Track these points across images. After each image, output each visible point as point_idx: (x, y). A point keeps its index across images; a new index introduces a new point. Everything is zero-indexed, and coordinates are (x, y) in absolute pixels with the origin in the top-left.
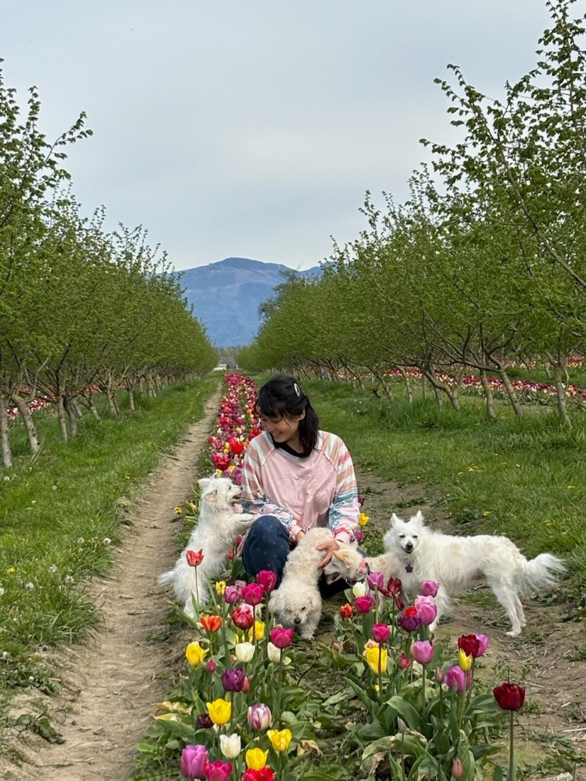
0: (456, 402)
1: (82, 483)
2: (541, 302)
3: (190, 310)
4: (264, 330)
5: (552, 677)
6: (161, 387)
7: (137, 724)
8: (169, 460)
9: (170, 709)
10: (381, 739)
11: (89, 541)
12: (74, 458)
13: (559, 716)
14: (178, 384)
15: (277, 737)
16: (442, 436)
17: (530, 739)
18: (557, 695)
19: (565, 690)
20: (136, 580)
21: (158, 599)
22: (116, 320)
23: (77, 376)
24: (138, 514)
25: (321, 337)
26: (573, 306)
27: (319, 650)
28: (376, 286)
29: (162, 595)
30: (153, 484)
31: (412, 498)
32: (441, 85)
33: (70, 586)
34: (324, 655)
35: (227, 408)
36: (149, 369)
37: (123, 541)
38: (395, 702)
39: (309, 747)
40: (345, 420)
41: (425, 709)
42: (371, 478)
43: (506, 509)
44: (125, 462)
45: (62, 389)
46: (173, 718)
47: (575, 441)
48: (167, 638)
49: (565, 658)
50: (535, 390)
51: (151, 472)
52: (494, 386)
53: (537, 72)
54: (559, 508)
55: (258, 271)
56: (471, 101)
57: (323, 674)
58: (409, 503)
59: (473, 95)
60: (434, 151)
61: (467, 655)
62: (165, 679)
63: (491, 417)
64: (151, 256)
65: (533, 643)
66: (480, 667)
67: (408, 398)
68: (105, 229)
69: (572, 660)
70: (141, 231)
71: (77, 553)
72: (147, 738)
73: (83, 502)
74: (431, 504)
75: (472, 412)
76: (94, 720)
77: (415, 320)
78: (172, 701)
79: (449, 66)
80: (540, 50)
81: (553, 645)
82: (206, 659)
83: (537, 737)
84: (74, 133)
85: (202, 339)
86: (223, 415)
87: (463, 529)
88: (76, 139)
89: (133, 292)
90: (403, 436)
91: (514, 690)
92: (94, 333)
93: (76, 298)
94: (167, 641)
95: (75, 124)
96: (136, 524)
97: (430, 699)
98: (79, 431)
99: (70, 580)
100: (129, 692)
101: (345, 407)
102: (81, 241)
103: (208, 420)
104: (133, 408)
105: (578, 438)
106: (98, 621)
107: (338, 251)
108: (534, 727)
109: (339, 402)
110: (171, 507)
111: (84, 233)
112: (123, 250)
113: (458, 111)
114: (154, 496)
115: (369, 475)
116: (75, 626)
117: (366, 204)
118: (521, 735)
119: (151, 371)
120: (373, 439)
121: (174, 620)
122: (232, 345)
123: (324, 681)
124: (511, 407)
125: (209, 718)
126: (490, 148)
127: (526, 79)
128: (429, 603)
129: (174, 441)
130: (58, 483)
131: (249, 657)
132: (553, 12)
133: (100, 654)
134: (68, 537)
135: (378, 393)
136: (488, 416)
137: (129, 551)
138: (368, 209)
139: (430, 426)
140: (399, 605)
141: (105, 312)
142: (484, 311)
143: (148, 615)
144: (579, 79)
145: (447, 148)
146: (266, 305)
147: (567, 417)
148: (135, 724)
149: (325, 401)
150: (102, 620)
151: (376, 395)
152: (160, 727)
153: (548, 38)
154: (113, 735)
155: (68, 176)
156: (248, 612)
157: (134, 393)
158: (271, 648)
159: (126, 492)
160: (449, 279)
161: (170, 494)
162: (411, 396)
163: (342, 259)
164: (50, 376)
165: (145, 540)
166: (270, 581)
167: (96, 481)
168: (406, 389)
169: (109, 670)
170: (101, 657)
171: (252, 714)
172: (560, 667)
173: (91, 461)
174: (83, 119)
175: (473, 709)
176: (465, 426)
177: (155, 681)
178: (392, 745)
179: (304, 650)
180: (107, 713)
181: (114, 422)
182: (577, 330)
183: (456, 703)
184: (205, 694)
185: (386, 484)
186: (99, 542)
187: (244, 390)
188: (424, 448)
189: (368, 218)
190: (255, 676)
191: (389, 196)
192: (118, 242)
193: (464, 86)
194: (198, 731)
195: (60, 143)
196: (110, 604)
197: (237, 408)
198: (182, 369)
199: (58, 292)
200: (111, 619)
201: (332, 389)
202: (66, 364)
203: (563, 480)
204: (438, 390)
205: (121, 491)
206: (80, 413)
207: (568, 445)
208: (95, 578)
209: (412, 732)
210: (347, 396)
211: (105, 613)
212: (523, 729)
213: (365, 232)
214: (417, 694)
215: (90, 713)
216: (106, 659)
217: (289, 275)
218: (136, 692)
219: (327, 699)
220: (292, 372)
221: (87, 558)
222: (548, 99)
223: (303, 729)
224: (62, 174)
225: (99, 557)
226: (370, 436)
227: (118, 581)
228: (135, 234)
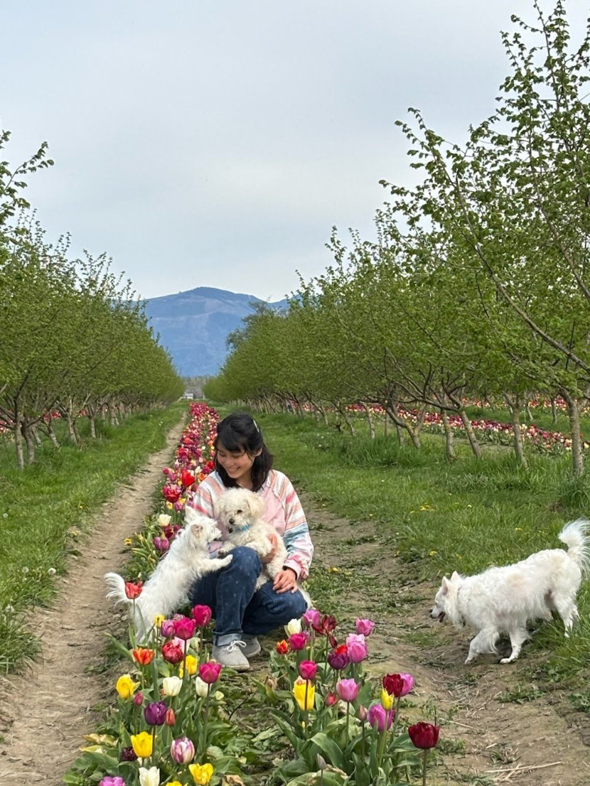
0: (417, 440)
1: (34, 511)
2: (497, 344)
3: (156, 338)
4: (230, 361)
5: (482, 718)
6: (124, 417)
7: (68, 755)
8: (125, 490)
9: (98, 741)
10: (303, 775)
11: (34, 570)
12: (28, 485)
13: (484, 756)
14: (142, 413)
15: (198, 771)
16: (399, 474)
17: (452, 779)
18: (485, 735)
19: (492, 731)
20: (79, 611)
21: (99, 630)
22: (78, 348)
23: (37, 403)
24: (88, 544)
25: (285, 370)
26: (528, 349)
27: (255, 686)
28: (339, 322)
29: (105, 627)
30: (106, 514)
31: (362, 535)
32: (401, 127)
33: (10, 616)
34: (258, 691)
35: (188, 439)
36: (112, 397)
37: (69, 571)
38: (319, 738)
39: (233, 782)
40: (306, 454)
41: (348, 747)
42: (325, 514)
43: (452, 549)
44: (80, 491)
45: (21, 415)
46: (99, 750)
47: (529, 483)
48: (104, 670)
49: (495, 700)
50: (497, 430)
51: (105, 502)
52: (457, 425)
53: (496, 118)
54: (503, 549)
55: (229, 301)
56: (431, 144)
57: (257, 710)
58: (359, 541)
59: (433, 139)
60: (393, 193)
61: (390, 694)
62: (99, 711)
63: (451, 456)
64: (115, 284)
65: (467, 684)
66: (411, 706)
67: (371, 434)
68: (69, 257)
69: (501, 701)
70: (106, 259)
71: (21, 582)
72: (75, 769)
73: (33, 530)
74: (380, 542)
75: (432, 451)
76: (24, 751)
77: (377, 357)
78: (100, 733)
79: (410, 109)
80: (500, 97)
81: (485, 686)
82: (136, 692)
83: (460, 777)
84: (35, 163)
85: (168, 368)
86: (183, 445)
87: (408, 568)
88: (37, 168)
89: (96, 320)
90: (362, 472)
91: (428, 729)
92: (55, 360)
93: (37, 325)
94: (105, 673)
95: (36, 154)
96: (85, 554)
97: (353, 737)
98: (36, 458)
99: (10, 609)
100: (62, 723)
101: (307, 442)
102: (45, 267)
103: (168, 450)
104: (94, 436)
105: (532, 480)
106: (36, 652)
107: (303, 286)
108: (458, 767)
109: (302, 436)
110: (123, 538)
111: (48, 259)
112: (87, 277)
113: (418, 154)
114: (105, 525)
115: (322, 511)
116: (13, 656)
117: (333, 240)
118: (444, 775)
119: (114, 399)
120: (331, 475)
121: (112, 653)
122: (200, 375)
123: (257, 717)
124: (470, 446)
125: (133, 751)
126: (448, 191)
127: (485, 125)
128: (360, 642)
129: (133, 471)
130: (10, 510)
131: (176, 691)
132: (513, 61)
133: (37, 685)
134: (14, 566)
135: (341, 428)
136: (448, 455)
137: (75, 582)
138: (334, 245)
139: (389, 463)
140: (333, 643)
141: (66, 340)
142: (441, 352)
143: (88, 646)
144: (539, 126)
145: (406, 189)
146: (235, 335)
147: (523, 459)
148: (65, 755)
149: (288, 434)
150: (40, 650)
151: (340, 430)
152: (88, 759)
153: (508, 85)
154: (43, 765)
155: (27, 205)
156: (178, 647)
157: (96, 421)
158: (199, 683)
159: (77, 522)
160: (411, 318)
161: (123, 524)
162: (373, 432)
163: (307, 293)
164: (9, 402)
165: (93, 570)
166: (205, 615)
167: (48, 510)
168: (368, 426)
169: (45, 701)
170: (37, 687)
171: (175, 748)
172: (489, 708)
173: (46, 489)
174: (45, 149)
175: (395, 748)
176: (424, 464)
177: (89, 713)
178: (314, 782)
179: (240, 686)
180: (40, 744)
181: (73, 450)
182: (532, 373)
183: (376, 741)
184: (132, 727)
185: (339, 520)
186: (44, 572)
187: (207, 421)
188: (381, 486)
189: (334, 254)
190: (183, 710)
191: (355, 233)
192: (82, 269)
193: (424, 130)
194: (121, 764)
195: (21, 172)
196: (50, 634)
197: (199, 439)
198: (147, 398)
199: (18, 317)
200: (50, 650)
201: (296, 422)
202: (25, 390)
203: (511, 522)
204: (399, 427)
205: (73, 520)
206: (39, 440)
207: (522, 487)
208: (37, 608)
209: (334, 769)
210: (310, 430)
211: (45, 643)
212: (447, 769)
213: (331, 268)
214: (340, 731)
215: (21, 743)
216: (41, 690)
217: (258, 306)
218: (70, 724)
219: (258, 734)
220: (257, 404)
221: (31, 588)
222: (507, 144)
223: (229, 764)
224: (22, 203)
225: (43, 587)
226: (329, 471)
227: (61, 611)
228: (99, 262)
